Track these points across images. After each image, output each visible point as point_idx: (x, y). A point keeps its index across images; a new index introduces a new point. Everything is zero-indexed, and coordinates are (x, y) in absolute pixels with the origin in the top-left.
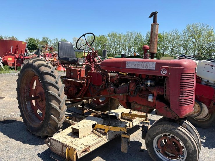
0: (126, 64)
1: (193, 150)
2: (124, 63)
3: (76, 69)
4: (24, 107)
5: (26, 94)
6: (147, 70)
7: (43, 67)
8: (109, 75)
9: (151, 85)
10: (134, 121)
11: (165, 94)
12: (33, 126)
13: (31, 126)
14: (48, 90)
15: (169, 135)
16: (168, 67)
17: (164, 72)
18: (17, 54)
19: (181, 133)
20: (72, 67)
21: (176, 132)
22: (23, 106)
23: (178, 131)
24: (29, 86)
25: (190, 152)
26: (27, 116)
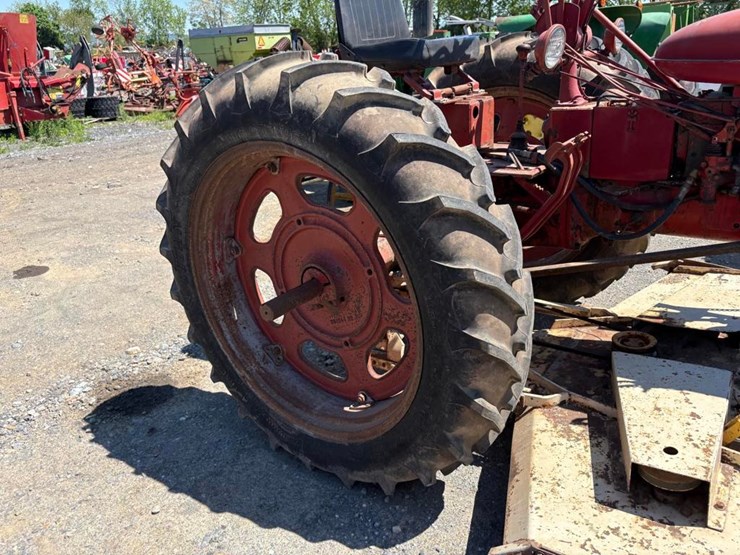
3: (457, 99)
4: (228, 337)
5: (222, 271)
12: (311, 433)
13: (301, 435)
14: (449, 259)
20: (439, 94)
24: (230, 228)
26: (256, 384)
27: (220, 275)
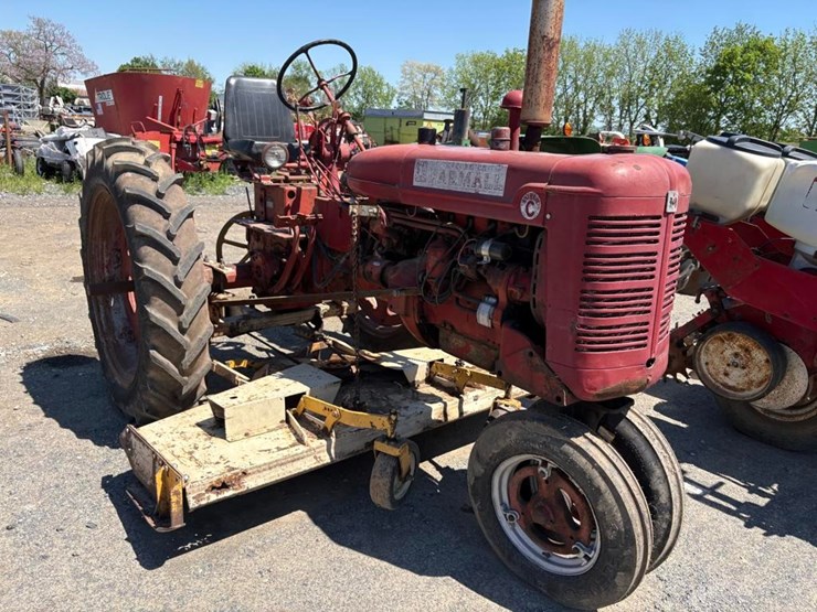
0: (416, 170)
1: (619, 532)
2: (408, 164)
3: (282, 184)
4: (102, 315)
5: (108, 271)
6: (477, 196)
7: (129, 174)
8: (353, 213)
9: (493, 262)
10: (469, 395)
11: (534, 300)
12: (119, 382)
13: (116, 384)
14: (140, 262)
15: (545, 464)
16: (544, 185)
17: (531, 210)
18: (178, 124)
19: (582, 461)
20: (268, 179)
21: (566, 454)
22: (99, 311)
23: (571, 450)
24: (116, 244)
25: (611, 536)
26: (108, 349)
27: (107, 274)
